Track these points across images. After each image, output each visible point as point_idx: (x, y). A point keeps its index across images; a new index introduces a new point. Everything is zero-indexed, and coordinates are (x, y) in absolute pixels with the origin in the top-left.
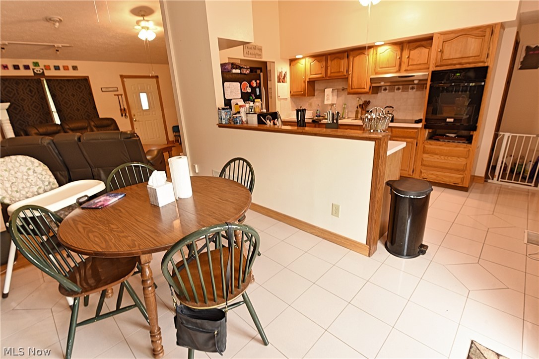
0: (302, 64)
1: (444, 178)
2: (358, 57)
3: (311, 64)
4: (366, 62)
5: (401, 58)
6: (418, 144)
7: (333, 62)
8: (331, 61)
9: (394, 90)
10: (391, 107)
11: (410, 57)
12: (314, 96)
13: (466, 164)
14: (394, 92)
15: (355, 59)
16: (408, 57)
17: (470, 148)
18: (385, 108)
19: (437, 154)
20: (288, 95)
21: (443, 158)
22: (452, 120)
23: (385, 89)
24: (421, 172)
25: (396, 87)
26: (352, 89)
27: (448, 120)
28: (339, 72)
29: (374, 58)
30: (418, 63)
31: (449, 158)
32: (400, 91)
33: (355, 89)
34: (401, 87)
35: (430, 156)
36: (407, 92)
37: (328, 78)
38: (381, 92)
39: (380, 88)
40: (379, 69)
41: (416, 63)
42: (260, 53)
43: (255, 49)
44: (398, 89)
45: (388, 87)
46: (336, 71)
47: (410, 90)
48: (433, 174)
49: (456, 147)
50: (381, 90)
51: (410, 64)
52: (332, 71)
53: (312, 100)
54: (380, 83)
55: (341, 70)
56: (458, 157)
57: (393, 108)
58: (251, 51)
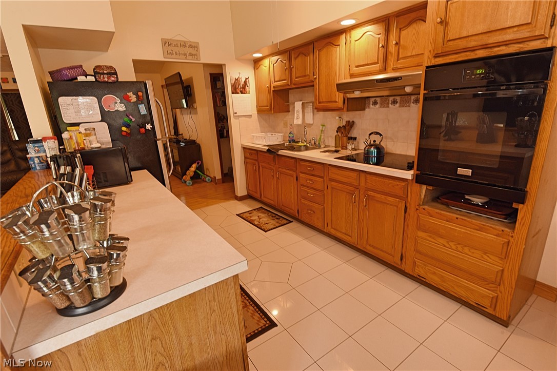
0: (266, 67)
1: (455, 287)
2: (325, 50)
3: (275, 65)
4: (336, 58)
5: (386, 47)
6: (408, 210)
7: (296, 61)
8: (295, 59)
9: (388, 104)
10: (377, 133)
11: (402, 43)
12: (289, 111)
13: (503, 271)
14: (388, 107)
15: (322, 53)
16: (397, 44)
17: (512, 240)
18: (370, 135)
19: (442, 237)
20: (253, 111)
21: (454, 247)
22: (469, 172)
23: (375, 103)
24: (415, 263)
25: (391, 99)
26: (320, 103)
27: (461, 171)
28: (305, 76)
29: (348, 49)
30: (414, 54)
31: (466, 250)
32: (398, 105)
33: (323, 102)
34: (398, 98)
35: (430, 237)
36: (408, 108)
37: (294, 87)
38: (369, 107)
39: (367, 101)
40: (355, 69)
41: (410, 54)
42: (194, 52)
43: (185, 46)
44: (394, 102)
45: (378, 100)
46: (302, 75)
47: (412, 104)
48: (434, 273)
49: (480, 229)
50: (369, 104)
51: (400, 57)
52: (297, 76)
53: (287, 117)
54: (353, 92)
55: (307, 74)
56: (485, 253)
57: (381, 135)
58: (175, 49)
